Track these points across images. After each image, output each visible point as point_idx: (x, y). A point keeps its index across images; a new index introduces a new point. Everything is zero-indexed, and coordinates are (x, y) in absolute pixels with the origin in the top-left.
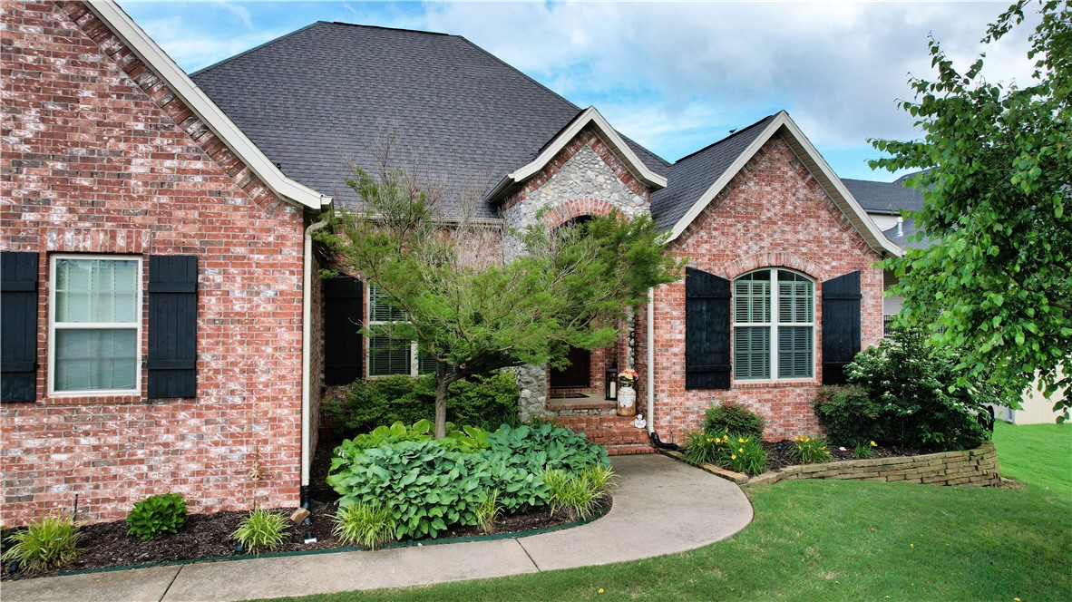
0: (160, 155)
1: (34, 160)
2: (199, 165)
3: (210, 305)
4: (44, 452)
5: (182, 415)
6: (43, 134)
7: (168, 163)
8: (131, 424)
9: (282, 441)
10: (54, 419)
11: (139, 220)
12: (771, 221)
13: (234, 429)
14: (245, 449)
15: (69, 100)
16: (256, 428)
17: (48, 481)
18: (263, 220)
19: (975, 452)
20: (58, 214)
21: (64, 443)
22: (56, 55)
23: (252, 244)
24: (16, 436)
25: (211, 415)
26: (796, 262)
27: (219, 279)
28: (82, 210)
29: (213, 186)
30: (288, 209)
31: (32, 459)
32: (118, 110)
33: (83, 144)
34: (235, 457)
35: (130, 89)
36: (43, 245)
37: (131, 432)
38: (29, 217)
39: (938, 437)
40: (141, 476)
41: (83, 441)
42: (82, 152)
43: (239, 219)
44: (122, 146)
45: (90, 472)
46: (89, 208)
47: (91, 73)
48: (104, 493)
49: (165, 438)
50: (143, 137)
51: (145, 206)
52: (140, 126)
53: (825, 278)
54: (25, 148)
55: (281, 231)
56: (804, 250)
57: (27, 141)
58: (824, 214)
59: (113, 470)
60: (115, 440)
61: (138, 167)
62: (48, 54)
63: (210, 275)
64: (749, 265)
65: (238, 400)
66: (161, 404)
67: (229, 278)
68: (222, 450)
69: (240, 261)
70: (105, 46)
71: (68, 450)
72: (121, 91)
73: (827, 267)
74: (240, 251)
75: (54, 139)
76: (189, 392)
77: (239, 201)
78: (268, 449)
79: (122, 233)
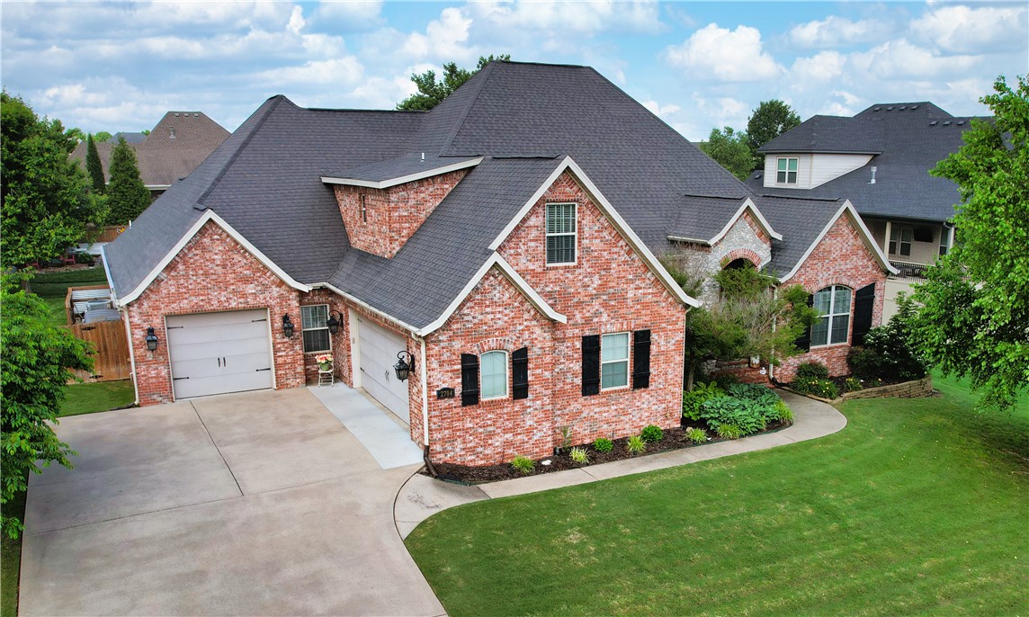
0: (638, 288)
1: (597, 296)
2: (650, 291)
3: (653, 348)
4: (600, 412)
5: (643, 394)
6: (600, 285)
7: (640, 291)
8: (627, 399)
9: (676, 401)
10: (604, 400)
11: (630, 316)
12: (835, 260)
13: (660, 398)
14: (663, 406)
15: (608, 269)
16: (667, 397)
17: (602, 424)
18: (672, 311)
19: (923, 380)
20: (604, 318)
21: (607, 409)
22: (604, 251)
23: (668, 323)
24: (592, 407)
25: (653, 393)
26: (845, 281)
27: (657, 338)
28: (612, 315)
29: (655, 299)
30: (680, 306)
31: (597, 416)
32: (624, 271)
33: (613, 287)
34: (660, 409)
35: (627, 261)
36: (600, 331)
37: (627, 403)
38: (595, 320)
39: (907, 374)
40: (630, 420)
41: (612, 407)
42: (612, 291)
43: (664, 312)
44: (625, 286)
45: (614, 419)
46: (615, 314)
47: (615, 256)
48: (619, 427)
49: (638, 404)
50: (632, 281)
51: (633, 310)
52: (631, 277)
53: (858, 288)
54: (594, 292)
55: (678, 315)
56: (849, 274)
57: (595, 289)
58: (861, 253)
59: (622, 418)
60: (621, 406)
61: (630, 295)
62: (601, 251)
63: (654, 336)
64: (822, 285)
65: (662, 386)
66: (636, 391)
67: (660, 336)
68: (656, 406)
69: (664, 329)
70: (620, 244)
71: (608, 411)
72: (625, 262)
73: (859, 282)
74: (664, 325)
75: (603, 286)
76: (646, 385)
77: (664, 304)
78: (671, 405)
79: (625, 322)
